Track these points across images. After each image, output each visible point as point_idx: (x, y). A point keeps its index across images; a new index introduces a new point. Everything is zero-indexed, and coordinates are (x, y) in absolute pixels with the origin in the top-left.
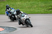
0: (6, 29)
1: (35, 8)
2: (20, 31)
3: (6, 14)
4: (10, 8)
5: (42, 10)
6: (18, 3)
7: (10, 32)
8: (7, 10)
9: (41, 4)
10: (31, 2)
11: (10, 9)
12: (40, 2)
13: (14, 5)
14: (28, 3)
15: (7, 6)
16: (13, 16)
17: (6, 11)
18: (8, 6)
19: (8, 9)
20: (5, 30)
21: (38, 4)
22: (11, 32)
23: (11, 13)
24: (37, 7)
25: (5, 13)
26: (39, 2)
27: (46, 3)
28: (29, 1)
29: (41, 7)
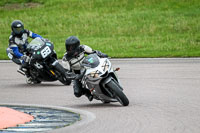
0: (39, 116)
1: (150, 35)
2: (93, 123)
3: (11, 57)
4: (25, 32)
5: (180, 43)
6: (88, 14)
7: (55, 127)
8: (17, 40)
9: (173, 20)
10: (135, 11)
11: (24, 36)
12: (170, 12)
13: (69, 23)
14: (123, 14)
15: (14, 27)
16: (37, 65)
17: (11, 44)
18: (19, 25)
19: (20, 36)
20: (38, 119)
21: (163, 20)
22: (60, 127)
23: (29, 52)
24: (161, 29)
25: (8, 52)
26: (167, 9)
27: (193, 16)
28: (129, 9)
29: (174, 31)
